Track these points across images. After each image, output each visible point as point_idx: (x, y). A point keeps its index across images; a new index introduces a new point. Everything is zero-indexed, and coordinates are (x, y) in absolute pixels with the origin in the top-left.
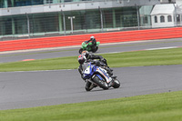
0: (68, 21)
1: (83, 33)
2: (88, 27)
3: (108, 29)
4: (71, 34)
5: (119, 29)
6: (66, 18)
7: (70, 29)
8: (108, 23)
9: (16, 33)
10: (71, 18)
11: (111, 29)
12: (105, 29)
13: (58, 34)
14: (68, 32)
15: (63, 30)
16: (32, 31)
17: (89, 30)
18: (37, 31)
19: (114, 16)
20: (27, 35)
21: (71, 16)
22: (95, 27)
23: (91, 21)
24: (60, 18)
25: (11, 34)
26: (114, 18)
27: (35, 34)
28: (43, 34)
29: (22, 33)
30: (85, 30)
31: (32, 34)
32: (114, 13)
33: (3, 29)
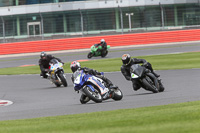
0: (126, 18)
1: (143, 31)
2: (147, 25)
3: (169, 28)
4: (129, 32)
5: (181, 27)
6: (124, 15)
7: (128, 27)
8: (170, 21)
9: (68, 31)
10: (129, 15)
11: (173, 28)
12: (166, 28)
13: (115, 33)
14: (126, 30)
15: (120, 28)
16: (86, 29)
17: (149, 29)
18: (92, 29)
19: (176, 13)
20: (81, 33)
21: (129, 12)
22: (155, 25)
23: (151, 18)
24: (117, 15)
25: (62, 31)
26: (176, 16)
27: (90, 32)
28: (98, 32)
29: (75, 31)
30: (144, 29)
31: (86, 32)
32: (176, 10)
33: (53, 26)
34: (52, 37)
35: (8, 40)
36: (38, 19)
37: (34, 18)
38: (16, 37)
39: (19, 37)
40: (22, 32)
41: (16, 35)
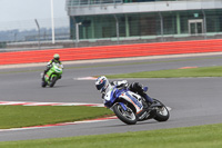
33: (217, 25)
34: (216, 37)
35: (167, 39)
36: (201, 16)
37: (196, 15)
38: (176, 36)
39: (179, 35)
40: (183, 30)
41: (176, 33)
